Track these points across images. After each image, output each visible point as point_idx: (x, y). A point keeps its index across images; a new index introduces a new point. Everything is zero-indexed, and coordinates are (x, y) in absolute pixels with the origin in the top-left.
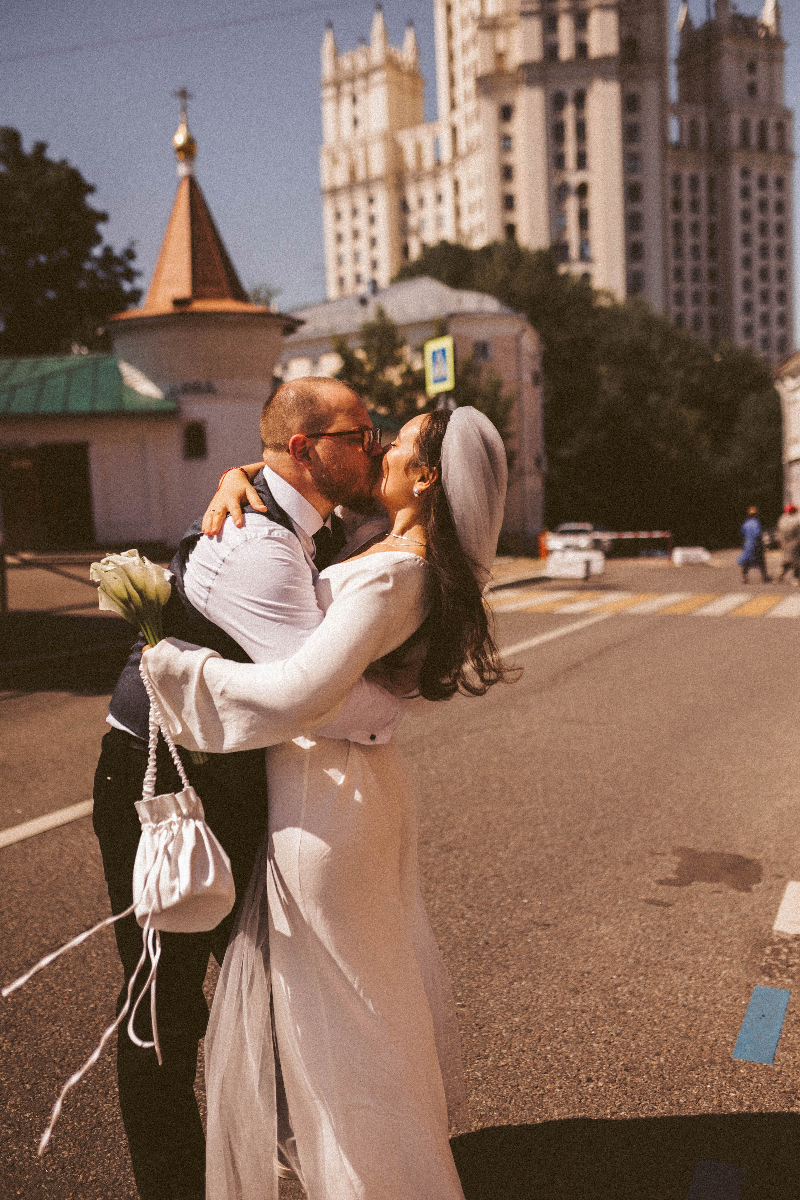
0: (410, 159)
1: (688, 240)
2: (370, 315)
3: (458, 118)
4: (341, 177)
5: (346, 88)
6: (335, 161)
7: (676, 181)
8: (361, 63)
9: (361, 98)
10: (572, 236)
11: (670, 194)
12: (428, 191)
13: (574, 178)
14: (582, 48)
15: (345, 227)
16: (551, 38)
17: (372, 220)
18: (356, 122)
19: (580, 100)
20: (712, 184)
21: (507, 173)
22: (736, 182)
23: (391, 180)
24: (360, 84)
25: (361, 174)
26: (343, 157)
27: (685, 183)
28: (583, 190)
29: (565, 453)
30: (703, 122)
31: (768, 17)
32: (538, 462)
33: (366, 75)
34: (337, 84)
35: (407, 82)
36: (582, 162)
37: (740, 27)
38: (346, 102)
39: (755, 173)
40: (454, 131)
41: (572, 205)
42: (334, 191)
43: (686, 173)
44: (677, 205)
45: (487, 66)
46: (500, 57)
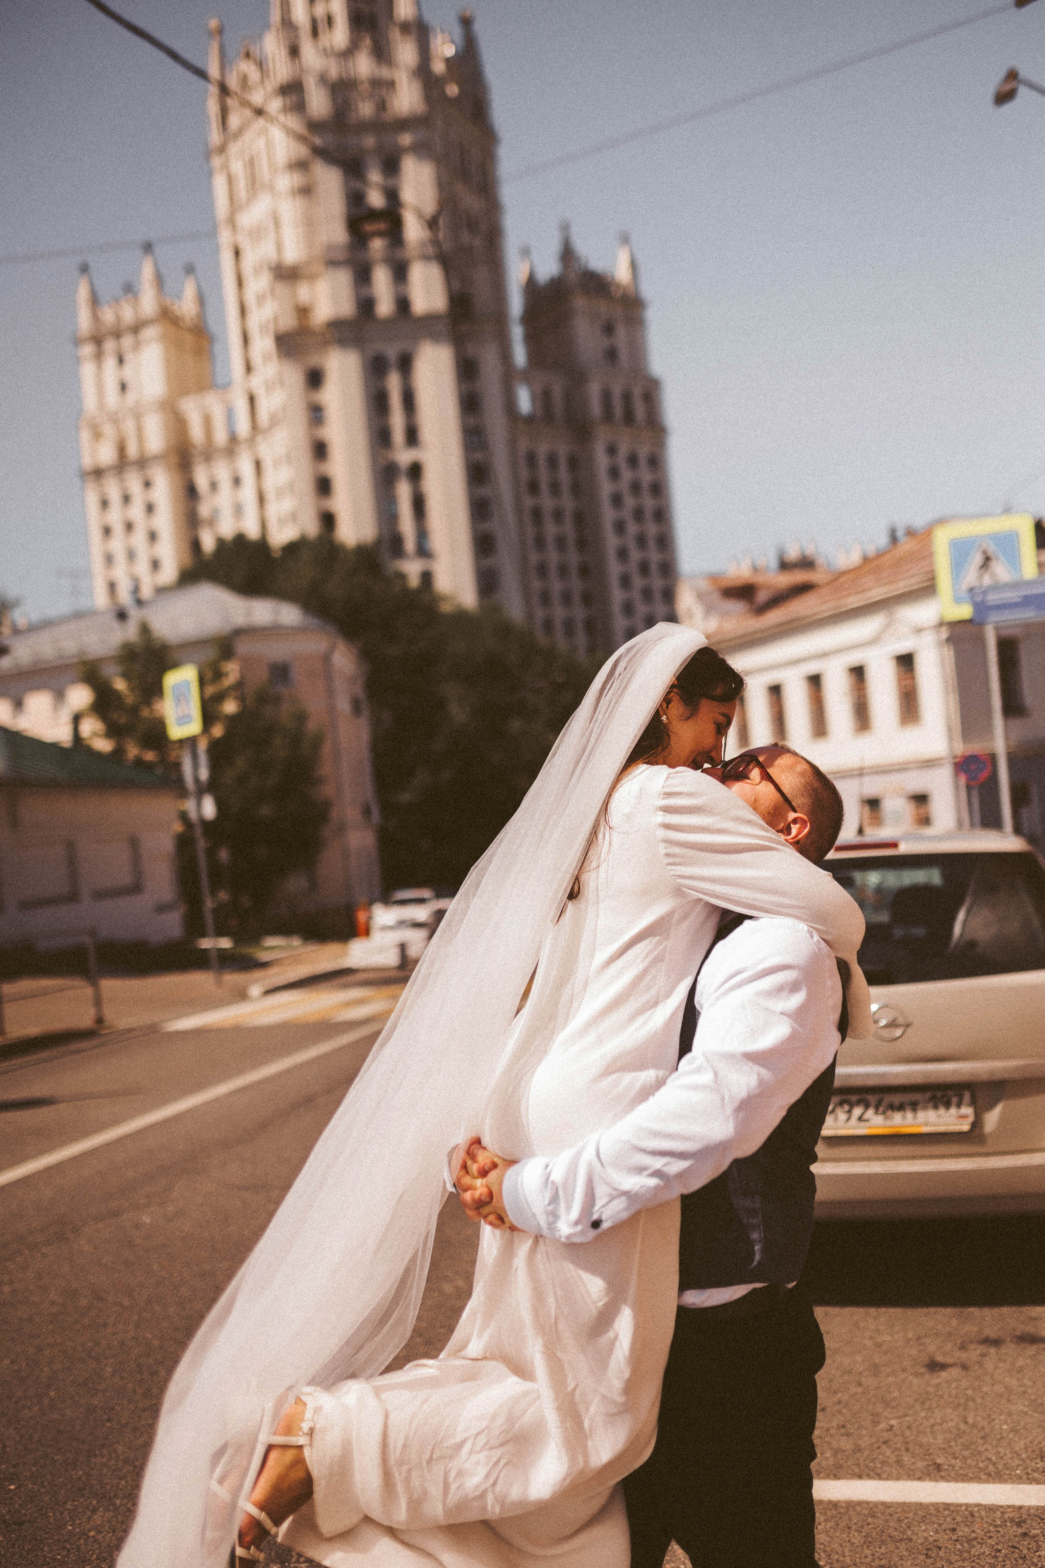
0: (196, 433)
1: (551, 530)
2: (130, 632)
3: (257, 382)
4: (106, 455)
5: (110, 345)
6: (97, 435)
7: (531, 459)
8: (128, 314)
9: (129, 357)
10: (407, 525)
11: (525, 474)
12: (222, 472)
13: (404, 457)
14: (403, 305)
15: (115, 517)
16: (364, 291)
17: (150, 508)
18: (123, 387)
19: (406, 364)
20: (573, 463)
21: (320, 450)
22: (602, 461)
23: (174, 459)
24: (127, 341)
25: (132, 451)
26: (108, 430)
27: (542, 462)
28: (415, 471)
29: (405, 797)
30: (557, 391)
31: (622, 274)
32: (367, 812)
33: (136, 329)
34: (97, 340)
35: (189, 338)
36: (412, 437)
38: (110, 363)
39: (624, 450)
40: (252, 400)
41: (403, 490)
42: (98, 473)
43: (543, 450)
44: (534, 487)
45: (288, 322)
46: (303, 312)
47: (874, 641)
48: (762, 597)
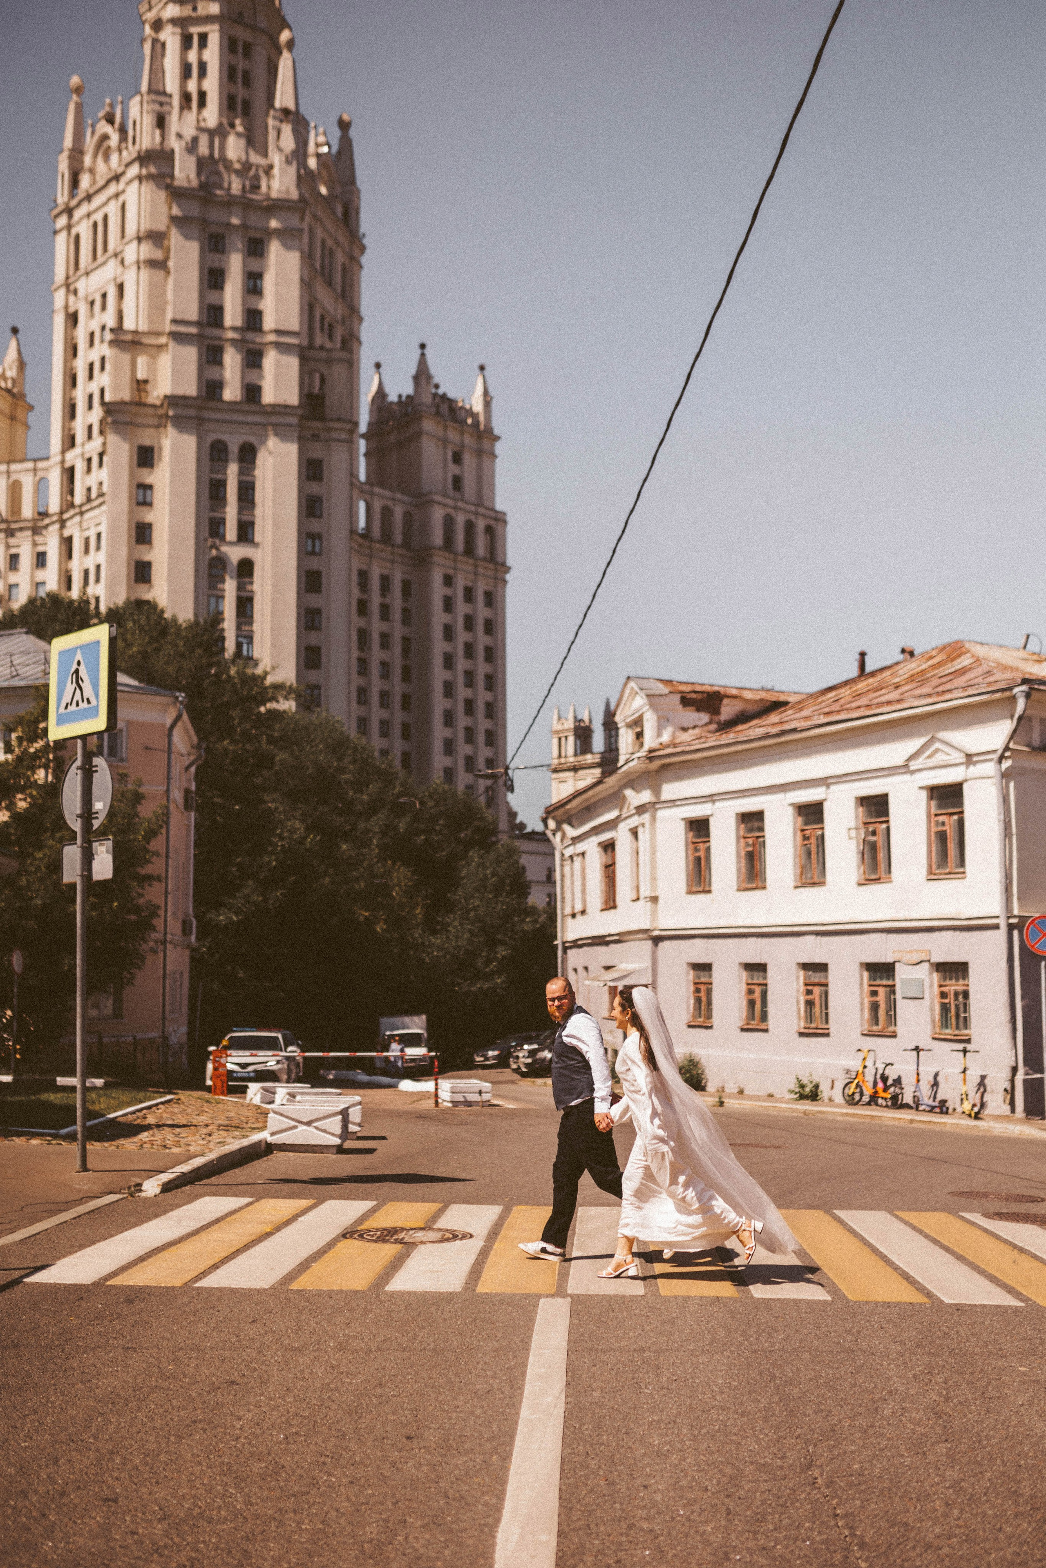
1: (376, 654)
3: (76, 458)
7: (363, 575)
10: (229, 625)
11: (356, 593)
13: (234, 552)
14: (252, 392)
16: (212, 373)
19: (247, 457)
20: (407, 588)
21: (142, 533)
22: (437, 589)
27: (374, 583)
28: (246, 568)
30: (398, 512)
31: (474, 402)
36: (246, 532)
37: (444, 409)
39: (461, 582)
40: (69, 473)
41: (230, 587)
43: (376, 571)
44: (363, 608)
46: (140, 385)
47: (904, 768)
48: (728, 711)
